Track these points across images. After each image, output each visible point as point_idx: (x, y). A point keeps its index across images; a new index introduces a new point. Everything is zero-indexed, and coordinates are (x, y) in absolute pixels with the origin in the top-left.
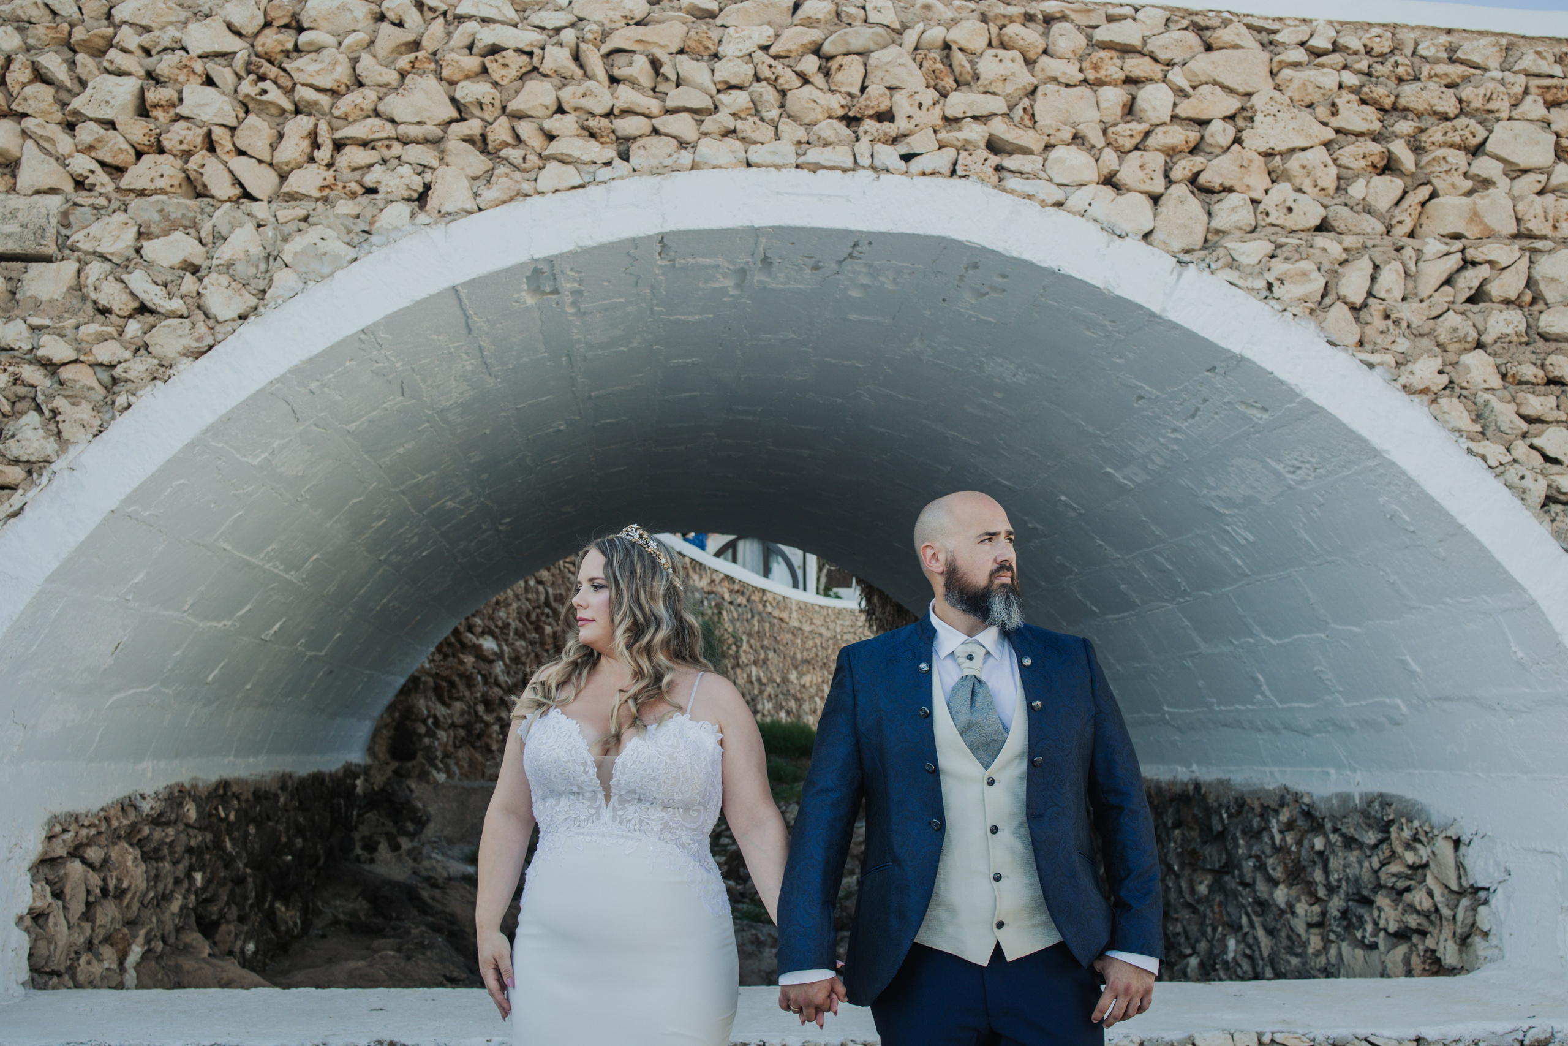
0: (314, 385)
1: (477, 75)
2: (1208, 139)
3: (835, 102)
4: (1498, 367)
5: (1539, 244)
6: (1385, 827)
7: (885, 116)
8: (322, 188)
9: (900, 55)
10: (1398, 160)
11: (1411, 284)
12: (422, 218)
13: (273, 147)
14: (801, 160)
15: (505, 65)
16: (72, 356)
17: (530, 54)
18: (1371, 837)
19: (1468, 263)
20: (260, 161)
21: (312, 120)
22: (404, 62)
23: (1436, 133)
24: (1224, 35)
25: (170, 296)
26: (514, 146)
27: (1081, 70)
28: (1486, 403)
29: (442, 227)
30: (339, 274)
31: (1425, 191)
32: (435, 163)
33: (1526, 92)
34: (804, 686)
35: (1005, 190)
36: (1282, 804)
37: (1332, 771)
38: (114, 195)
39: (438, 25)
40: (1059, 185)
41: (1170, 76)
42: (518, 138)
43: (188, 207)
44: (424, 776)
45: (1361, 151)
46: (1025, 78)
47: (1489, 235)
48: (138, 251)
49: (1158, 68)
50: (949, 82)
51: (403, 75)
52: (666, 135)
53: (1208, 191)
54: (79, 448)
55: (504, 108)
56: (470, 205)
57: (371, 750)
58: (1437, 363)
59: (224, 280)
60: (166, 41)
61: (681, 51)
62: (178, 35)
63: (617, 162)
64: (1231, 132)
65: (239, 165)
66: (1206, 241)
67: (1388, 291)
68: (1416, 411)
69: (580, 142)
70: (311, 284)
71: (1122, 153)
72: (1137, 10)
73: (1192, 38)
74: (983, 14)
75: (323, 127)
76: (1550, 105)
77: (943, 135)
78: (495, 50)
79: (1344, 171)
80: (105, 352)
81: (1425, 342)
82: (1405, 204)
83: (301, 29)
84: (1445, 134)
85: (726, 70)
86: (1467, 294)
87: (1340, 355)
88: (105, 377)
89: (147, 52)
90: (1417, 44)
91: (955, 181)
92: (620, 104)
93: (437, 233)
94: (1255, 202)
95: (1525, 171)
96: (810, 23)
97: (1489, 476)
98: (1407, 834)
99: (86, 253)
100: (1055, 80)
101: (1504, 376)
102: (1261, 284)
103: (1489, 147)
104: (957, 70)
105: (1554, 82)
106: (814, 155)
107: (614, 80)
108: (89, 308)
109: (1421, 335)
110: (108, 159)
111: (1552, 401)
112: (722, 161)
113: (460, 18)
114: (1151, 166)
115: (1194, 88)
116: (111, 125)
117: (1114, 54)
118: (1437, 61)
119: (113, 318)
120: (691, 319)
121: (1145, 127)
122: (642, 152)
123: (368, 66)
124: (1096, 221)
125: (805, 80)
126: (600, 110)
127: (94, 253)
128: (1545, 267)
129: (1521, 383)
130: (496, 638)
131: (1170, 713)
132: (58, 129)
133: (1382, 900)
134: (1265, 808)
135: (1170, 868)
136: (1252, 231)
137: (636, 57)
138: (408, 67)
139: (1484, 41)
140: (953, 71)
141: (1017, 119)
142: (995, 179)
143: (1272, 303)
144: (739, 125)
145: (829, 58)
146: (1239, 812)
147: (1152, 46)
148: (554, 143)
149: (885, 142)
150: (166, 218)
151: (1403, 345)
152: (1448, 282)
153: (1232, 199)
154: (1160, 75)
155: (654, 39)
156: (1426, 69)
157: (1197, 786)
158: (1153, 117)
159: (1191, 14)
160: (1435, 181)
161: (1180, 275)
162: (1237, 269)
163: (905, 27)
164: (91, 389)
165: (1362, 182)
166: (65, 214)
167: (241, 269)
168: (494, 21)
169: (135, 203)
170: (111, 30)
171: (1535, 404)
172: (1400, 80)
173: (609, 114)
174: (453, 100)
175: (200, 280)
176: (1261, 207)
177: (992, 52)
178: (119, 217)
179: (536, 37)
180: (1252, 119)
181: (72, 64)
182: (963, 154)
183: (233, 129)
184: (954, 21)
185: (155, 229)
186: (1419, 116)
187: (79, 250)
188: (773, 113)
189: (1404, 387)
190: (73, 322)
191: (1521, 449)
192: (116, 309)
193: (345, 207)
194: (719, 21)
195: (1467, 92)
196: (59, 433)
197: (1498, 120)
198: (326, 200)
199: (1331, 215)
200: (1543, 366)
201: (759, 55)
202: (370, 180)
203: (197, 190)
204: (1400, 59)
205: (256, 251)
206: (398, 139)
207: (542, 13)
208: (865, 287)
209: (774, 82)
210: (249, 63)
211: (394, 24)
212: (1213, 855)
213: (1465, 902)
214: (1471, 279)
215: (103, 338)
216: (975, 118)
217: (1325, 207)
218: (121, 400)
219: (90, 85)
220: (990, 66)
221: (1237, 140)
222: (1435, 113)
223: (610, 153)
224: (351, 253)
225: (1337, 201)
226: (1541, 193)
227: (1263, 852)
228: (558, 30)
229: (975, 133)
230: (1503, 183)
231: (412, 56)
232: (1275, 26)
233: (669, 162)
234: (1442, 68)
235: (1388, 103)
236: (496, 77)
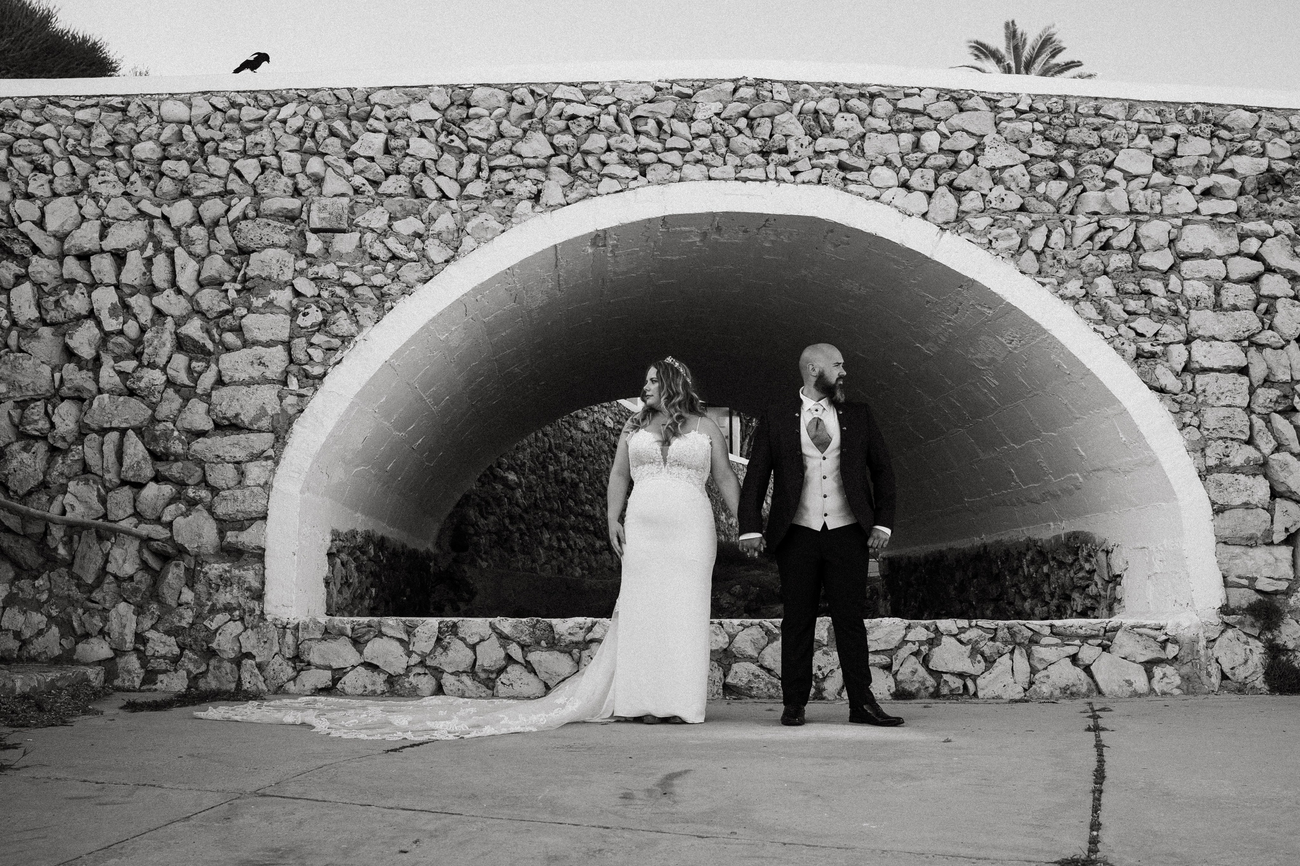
0: (479, 297)
1: (564, 130)
2: (960, 162)
3: (756, 144)
4: (1114, 285)
5: (1141, 218)
6: (1075, 551)
7: (784, 151)
8: (484, 193)
9: (791, 118)
10: (1064, 172)
11: (1068, 240)
12: (538, 209)
13: (458, 171)
14: (738, 175)
15: (579, 126)
16: (361, 282)
17: (593, 119)
18: (1070, 559)
19: (1101, 228)
20: (450, 178)
21: (478, 156)
22: (525, 124)
23: (1086, 157)
24: (970, 103)
25: (409, 250)
26: (585, 170)
27: (890, 124)
28: (1106, 304)
29: (549, 213)
30: (496, 239)
31: (1079, 189)
32: (543, 179)
33: (1139, 132)
34: (731, 525)
35: (847, 191)
36: (1028, 550)
37: (1052, 524)
38: (376, 197)
39: (542, 104)
40: (877, 188)
41: (938, 127)
42: (586, 164)
43: (414, 203)
44: (473, 563)
45: (1044, 167)
46: (860, 130)
47: (1114, 213)
48: (390, 226)
49: (932, 122)
50: (818, 132)
51: (525, 131)
52: (666, 163)
53: (959, 189)
54: (368, 329)
55: (578, 148)
56: (563, 201)
57: (438, 544)
58: (1081, 283)
59: (437, 242)
60: (399, 114)
61: (673, 117)
62: (406, 110)
63: (640, 178)
64: (972, 157)
65: (441, 180)
66: (957, 217)
67: (1055, 244)
68: (1067, 309)
69: (620, 167)
70: (482, 244)
71: (911, 170)
72: (921, 90)
73: (952, 105)
74: (836, 94)
75: (484, 159)
76: (1152, 139)
77: (814, 161)
78: (573, 117)
79: (1034, 178)
80: (378, 280)
81: (1075, 272)
82: (1067, 196)
83: (469, 106)
84: (1091, 156)
85: (697, 127)
86: (1099, 245)
87: (1026, 279)
88: (378, 293)
89: (388, 119)
90: (1077, 106)
91: (820, 187)
92: (641, 146)
93: (547, 215)
94: (984, 196)
95: (1137, 176)
96: (742, 100)
97: (1105, 343)
98: (1085, 553)
99: (364, 228)
100: (875, 130)
101: (1117, 290)
102: (985, 241)
103: (1116, 164)
104: (822, 125)
105: (1154, 126)
106: (745, 173)
107: (637, 133)
108: (367, 257)
109: (1073, 268)
110: (371, 178)
111: (1142, 303)
112: (696, 177)
113: (555, 100)
114: (927, 176)
115: (952, 133)
116: (372, 159)
117: (908, 115)
118: (1088, 116)
119: (380, 262)
120: (674, 258)
121: (924, 155)
122: (653, 172)
123: (505, 125)
124: (896, 207)
125: (740, 131)
126: (630, 150)
127: (368, 228)
128: (1144, 230)
129: (1126, 293)
130: (516, 473)
131: (968, 502)
132: (344, 161)
133: (1076, 595)
134: (1020, 553)
135: (971, 604)
136: (982, 212)
137: (649, 120)
138: (527, 127)
139: (1117, 104)
140: (820, 125)
141: (854, 152)
142: (842, 185)
143: (991, 251)
144: (705, 157)
145: (753, 119)
146: (1007, 559)
147: (929, 110)
148: (606, 168)
149: (783, 166)
150: (404, 209)
151: (1062, 273)
152: (1091, 238)
153: (972, 194)
154: (933, 126)
155: (659, 110)
156: (1082, 120)
157: (985, 547)
158: (929, 149)
159: (952, 91)
160: (1085, 183)
161: (941, 236)
162: (973, 232)
163: (794, 101)
164: (372, 299)
165: (1043, 184)
166: (352, 208)
167: (444, 235)
168: (573, 101)
169: (387, 201)
170: (369, 108)
171: (1133, 305)
172: (1068, 127)
173: (635, 152)
174: (552, 144)
175: (423, 242)
176: (987, 199)
177: (841, 114)
178: (380, 209)
179: (595, 110)
180: (983, 150)
181: (349, 126)
182: (825, 171)
183: (435, 161)
184: (821, 98)
185: (398, 215)
186: (1078, 146)
187: (359, 226)
188: (723, 150)
189: (1061, 296)
190: (359, 264)
191: (1123, 329)
192: (381, 257)
193: (497, 203)
194: (693, 100)
195: (1105, 133)
196: (357, 322)
197: (1122, 148)
198: (486, 199)
199: (1026, 202)
200: (1139, 284)
201: (715, 118)
202: (509, 188)
203: (418, 193)
204: (1067, 115)
205: (452, 226)
206: (523, 166)
207: (599, 97)
208: (772, 242)
209: (723, 133)
210: (443, 125)
211: (519, 103)
212: (994, 591)
213: (1111, 585)
214: (1102, 237)
215: (375, 273)
216: (831, 151)
217: (1023, 198)
218: (388, 305)
219: (360, 138)
220: (839, 123)
221: (975, 162)
222: (1086, 145)
223: (636, 173)
224: (502, 228)
225: (1030, 194)
226: (1145, 188)
227: (1019, 581)
228: (607, 106)
229: (831, 160)
230: (1123, 184)
231: (530, 121)
232: (998, 98)
233: (667, 177)
234: (1090, 120)
235: (1060, 139)
236: (575, 132)
